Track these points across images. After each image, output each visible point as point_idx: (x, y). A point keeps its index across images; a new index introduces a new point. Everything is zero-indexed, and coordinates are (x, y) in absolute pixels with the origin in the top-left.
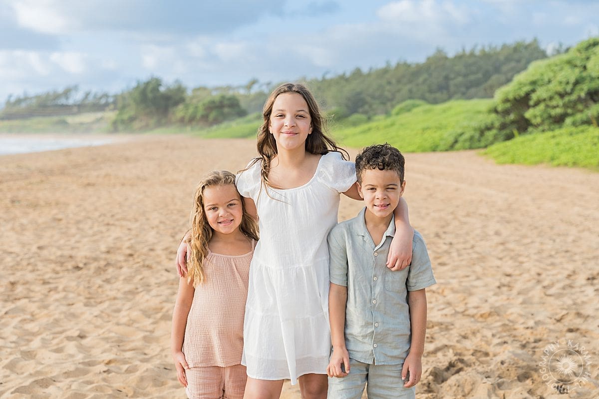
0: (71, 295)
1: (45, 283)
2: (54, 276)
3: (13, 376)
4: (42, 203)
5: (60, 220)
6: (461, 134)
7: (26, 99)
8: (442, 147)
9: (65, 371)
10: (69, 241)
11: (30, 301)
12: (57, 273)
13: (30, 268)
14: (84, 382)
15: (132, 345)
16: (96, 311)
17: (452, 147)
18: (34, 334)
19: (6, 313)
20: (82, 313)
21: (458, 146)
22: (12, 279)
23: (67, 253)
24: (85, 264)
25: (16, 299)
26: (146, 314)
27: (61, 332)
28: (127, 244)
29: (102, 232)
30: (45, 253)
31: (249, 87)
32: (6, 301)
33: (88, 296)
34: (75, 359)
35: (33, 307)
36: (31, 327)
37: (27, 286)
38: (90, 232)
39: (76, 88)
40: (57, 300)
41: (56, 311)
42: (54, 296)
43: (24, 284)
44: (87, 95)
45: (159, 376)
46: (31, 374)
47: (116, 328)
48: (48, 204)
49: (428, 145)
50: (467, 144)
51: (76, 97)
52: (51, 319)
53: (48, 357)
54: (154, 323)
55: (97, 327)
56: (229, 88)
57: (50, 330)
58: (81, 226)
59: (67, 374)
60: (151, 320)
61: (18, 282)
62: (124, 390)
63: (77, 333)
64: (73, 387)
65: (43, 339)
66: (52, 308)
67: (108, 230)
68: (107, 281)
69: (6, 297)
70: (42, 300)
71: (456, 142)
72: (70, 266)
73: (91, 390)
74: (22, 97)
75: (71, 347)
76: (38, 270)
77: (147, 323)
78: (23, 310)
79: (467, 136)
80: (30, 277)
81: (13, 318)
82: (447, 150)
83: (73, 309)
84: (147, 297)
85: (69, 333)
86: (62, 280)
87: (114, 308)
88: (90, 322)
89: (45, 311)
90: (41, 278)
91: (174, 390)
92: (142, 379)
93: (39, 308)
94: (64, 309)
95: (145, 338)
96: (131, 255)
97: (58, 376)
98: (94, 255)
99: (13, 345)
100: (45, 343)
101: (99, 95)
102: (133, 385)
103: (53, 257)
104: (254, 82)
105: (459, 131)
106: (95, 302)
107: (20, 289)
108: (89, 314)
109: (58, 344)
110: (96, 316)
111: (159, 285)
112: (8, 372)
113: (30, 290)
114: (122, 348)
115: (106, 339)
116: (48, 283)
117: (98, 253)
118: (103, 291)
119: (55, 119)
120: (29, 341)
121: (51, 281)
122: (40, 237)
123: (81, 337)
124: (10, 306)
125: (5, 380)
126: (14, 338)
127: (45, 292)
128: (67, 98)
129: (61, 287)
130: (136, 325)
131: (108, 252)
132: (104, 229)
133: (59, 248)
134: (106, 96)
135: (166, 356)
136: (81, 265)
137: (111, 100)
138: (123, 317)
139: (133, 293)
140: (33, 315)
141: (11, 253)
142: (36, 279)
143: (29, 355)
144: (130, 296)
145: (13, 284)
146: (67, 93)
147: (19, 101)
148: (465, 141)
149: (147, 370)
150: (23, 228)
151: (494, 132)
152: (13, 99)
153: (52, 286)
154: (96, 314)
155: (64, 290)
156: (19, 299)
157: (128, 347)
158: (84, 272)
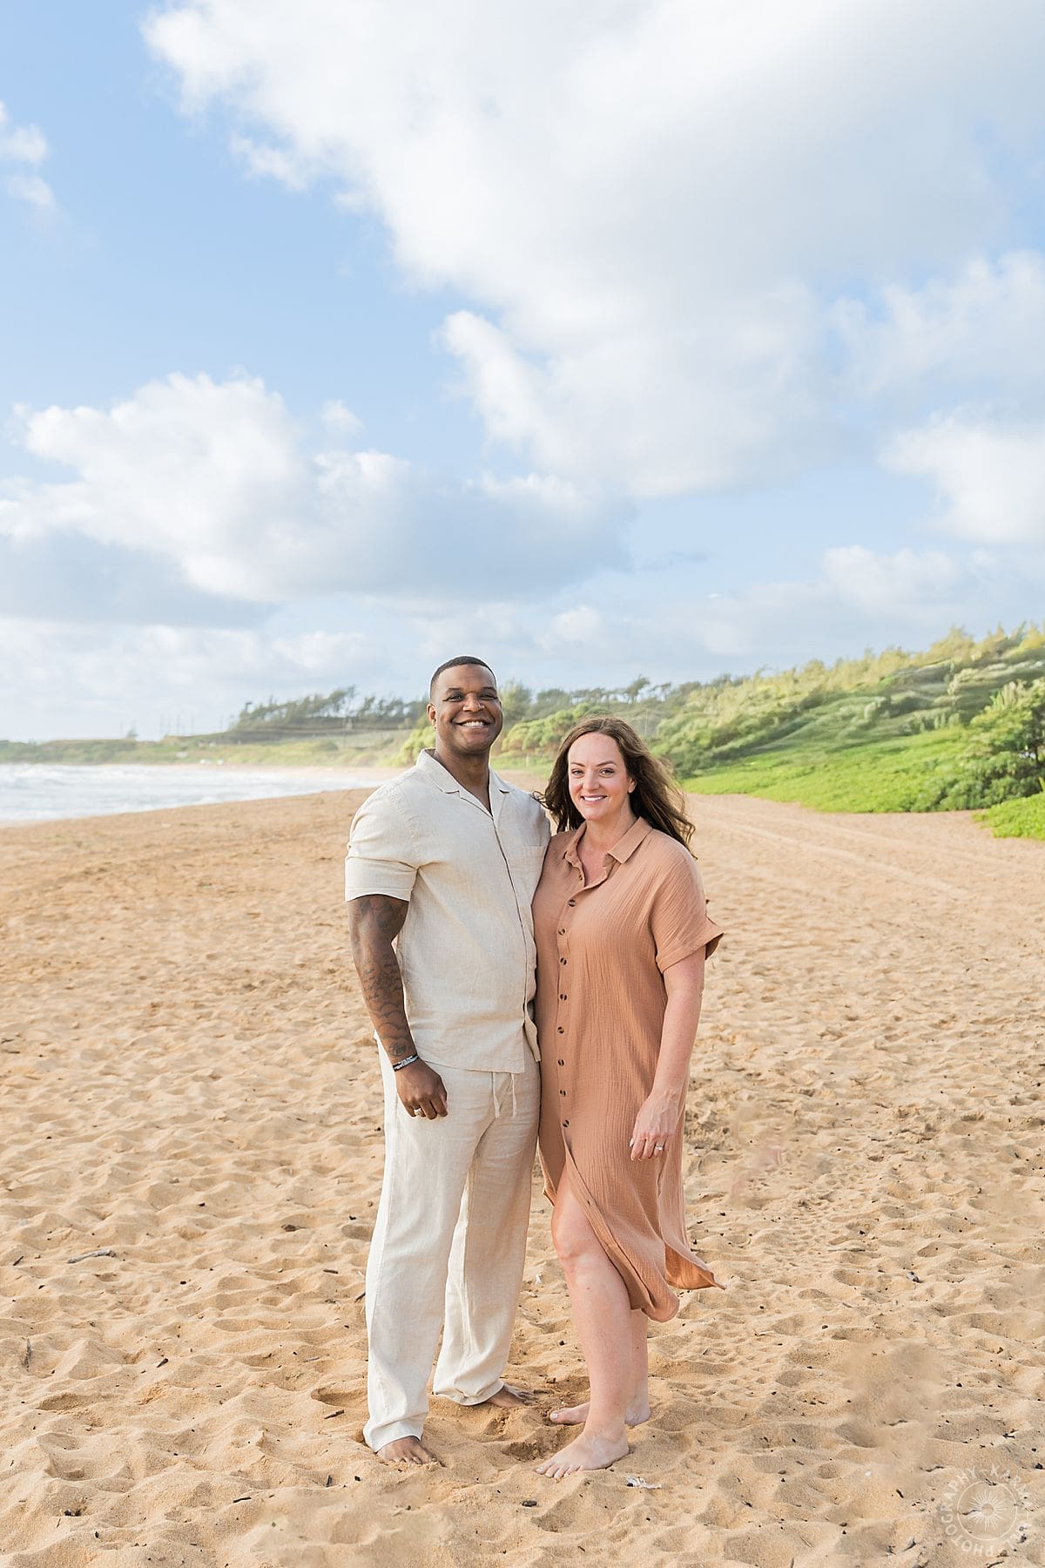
0: (226, 1024)
1: (197, 1006)
2: (216, 997)
3: (113, 1118)
4: (242, 888)
5: (257, 915)
6: (952, 784)
7: (271, 709)
8: (921, 804)
9: (175, 1115)
10: (255, 948)
11: (167, 1030)
12: (220, 993)
13: (186, 985)
14: (191, 1130)
15: (272, 1090)
16: (246, 1046)
17: (936, 805)
18: (157, 1072)
19: (133, 1044)
20: (230, 1048)
21: (944, 802)
22: (156, 1000)
23: (243, 965)
24: (263, 982)
25: (152, 1026)
26: (308, 1052)
27: (192, 1071)
28: (334, 955)
29: (308, 936)
30: (214, 965)
31: (634, 690)
32: (138, 1028)
33: (247, 1026)
34: (194, 1102)
35: (169, 1038)
36: (157, 1062)
37: (173, 1010)
38: (292, 935)
39: (351, 691)
40: (202, 1030)
41: (197, 1042)
42: (205, 1024)
43: (169, 1007)
44: (369, 702)
45: (286, 1127)
46: (133, 1118)
47: (262, 1068)
48: (250, 890)
49: (897, 800)
50: (962, 800)
51: (351, 707)
52: (185, 1054)
53: (162, 1098)
54: (313, 1064)
55: (240, 1066)
56: (599, 692)
57: (180, 1067)
58: (282, 926)
59: (176, 1119)
60: (312, 1060)
61: (162, 1003)
62: (236, 1142)
63: (209, 1072)
64: (176, 1134)
65: (163, 1077)
66: (192, 1039)
67: (318, 933)
68: (282, 1007)
69: (139, 1024)
70: (184, 1029)
71: (944, 795)
72: (239, 984)
73: (197, 1139)
74: (266, 705)
75: (194, 1089)
76: (196, 988)
77: (305, 1064)
78: (155, 1041)
79: (961, 786)
80: (181, 997)
81: (140, 1050)
82: (928, 810)
83: (218, 1043)
84: (322, 1030)
85: (199, 1073)
86: (221, 1003)
87: (272, 1042)
88: (233, 1060)
89: (183, 1044)
90: (193, 999)
91: (299, 1144)
92: (262, 1129)
93: (176, 1039)
94: (207, 1041)
95: (292, 1083)
96: (332, 971)
97: (164, 1121)
98: (279, 970)
99: (126, 1083)
100: (165, 1083)
101: (388, 701)
102: (251, 1136)
103: (222, 972)
104: (641, 684)
105: (950, 778)
106: (252, 1034)
107: (162, 1013)
108: (237, 1048)
109: (180, 1085)
110: (244, 1053)
111: (346, 1014)
112: (107, 1113)
113: (174, 1015)
114: (258, 1093)
115: (242, 1082)
116: (202, 1006)
117: (287, 966)
118: (268, 1021)
119: (317, 741)
120: (149, 1079)
121: (206, 1004)
122: (218, 940)
123: (214, 1077)
124: (142, 1034)
125: (101, 1122)
126: (130, 1075)
127: (194, 1018)
128: (337, 708)
129: (216, 1013)
130: (291, 1066)
131: (302, 966)
132: (312, 931)
133: (237, 958)
134: (398, 703)
135: (308, 1105)
136: (256, 984)
137: (406, 711)
138: (277, 1057)
139: (307, 1024)
140: (166, 1049)
141: (171, 963)
142: (187, 1001)
143: (143, 1096)
144: (302, 1029)
145: (154, 1006)
146: (337, 698)
147: (261, 712)
148: (959, 794)
149: (272, 1119)
150: (201, 926)
151: (1008, 779)
152: (251, 709)
153: (205, 1011)
154: (244, 1050)
155: (219, 1017)
156: (156, 1026)
157: (266, 1093)
158: (256, 993)
